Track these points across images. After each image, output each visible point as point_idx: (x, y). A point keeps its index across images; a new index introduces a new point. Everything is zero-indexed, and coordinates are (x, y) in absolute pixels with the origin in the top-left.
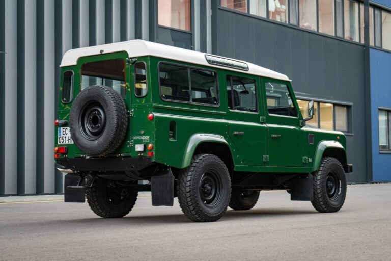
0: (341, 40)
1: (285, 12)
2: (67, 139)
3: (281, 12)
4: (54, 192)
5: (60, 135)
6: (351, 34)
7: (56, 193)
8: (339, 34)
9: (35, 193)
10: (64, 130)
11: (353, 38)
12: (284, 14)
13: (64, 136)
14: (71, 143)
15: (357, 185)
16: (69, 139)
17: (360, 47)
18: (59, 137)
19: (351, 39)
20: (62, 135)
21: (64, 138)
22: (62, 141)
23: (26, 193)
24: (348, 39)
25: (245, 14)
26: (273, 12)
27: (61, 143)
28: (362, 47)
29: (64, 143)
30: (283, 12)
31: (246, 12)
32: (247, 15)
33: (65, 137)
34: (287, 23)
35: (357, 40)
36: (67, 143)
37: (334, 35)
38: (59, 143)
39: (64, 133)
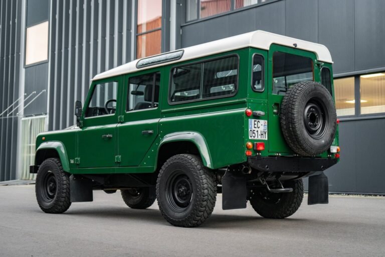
2: (259, 133)
5: (251, 128)
10: (256, 123)
13: (256, 129)
14: (264, 139)
16: (262, 134)
18: (249, 130)
20: (253, 129)
21: (255, 132)
22: (254, 135)
27: (253, 138)
29: (256, 138)
33: (257, 131)
36: (259, 138)
38: (250, 138)
39: (256, 126)
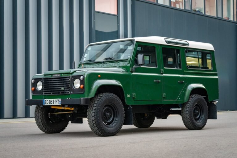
0: (221, 19)
1: (182, 2)
3: (179, 2)
4: (25, 117)
6: (228, 16)
7: (26, 117)
8: (220, 16)
9: (12, 117)
11: (229, 18)
12: (182, 3)
15: (231, 112)
17: (234, 23)
19: (228, 19)
23: (5, 117)
24: (226, 19)
25: (155, 4)
26: (174, 2)
28: (235, 24)
30: (181, 2)
31: (156, 2)
32: (156, 4)
34: (184, 9)
35: (232, 19)
37: (216, 16)
